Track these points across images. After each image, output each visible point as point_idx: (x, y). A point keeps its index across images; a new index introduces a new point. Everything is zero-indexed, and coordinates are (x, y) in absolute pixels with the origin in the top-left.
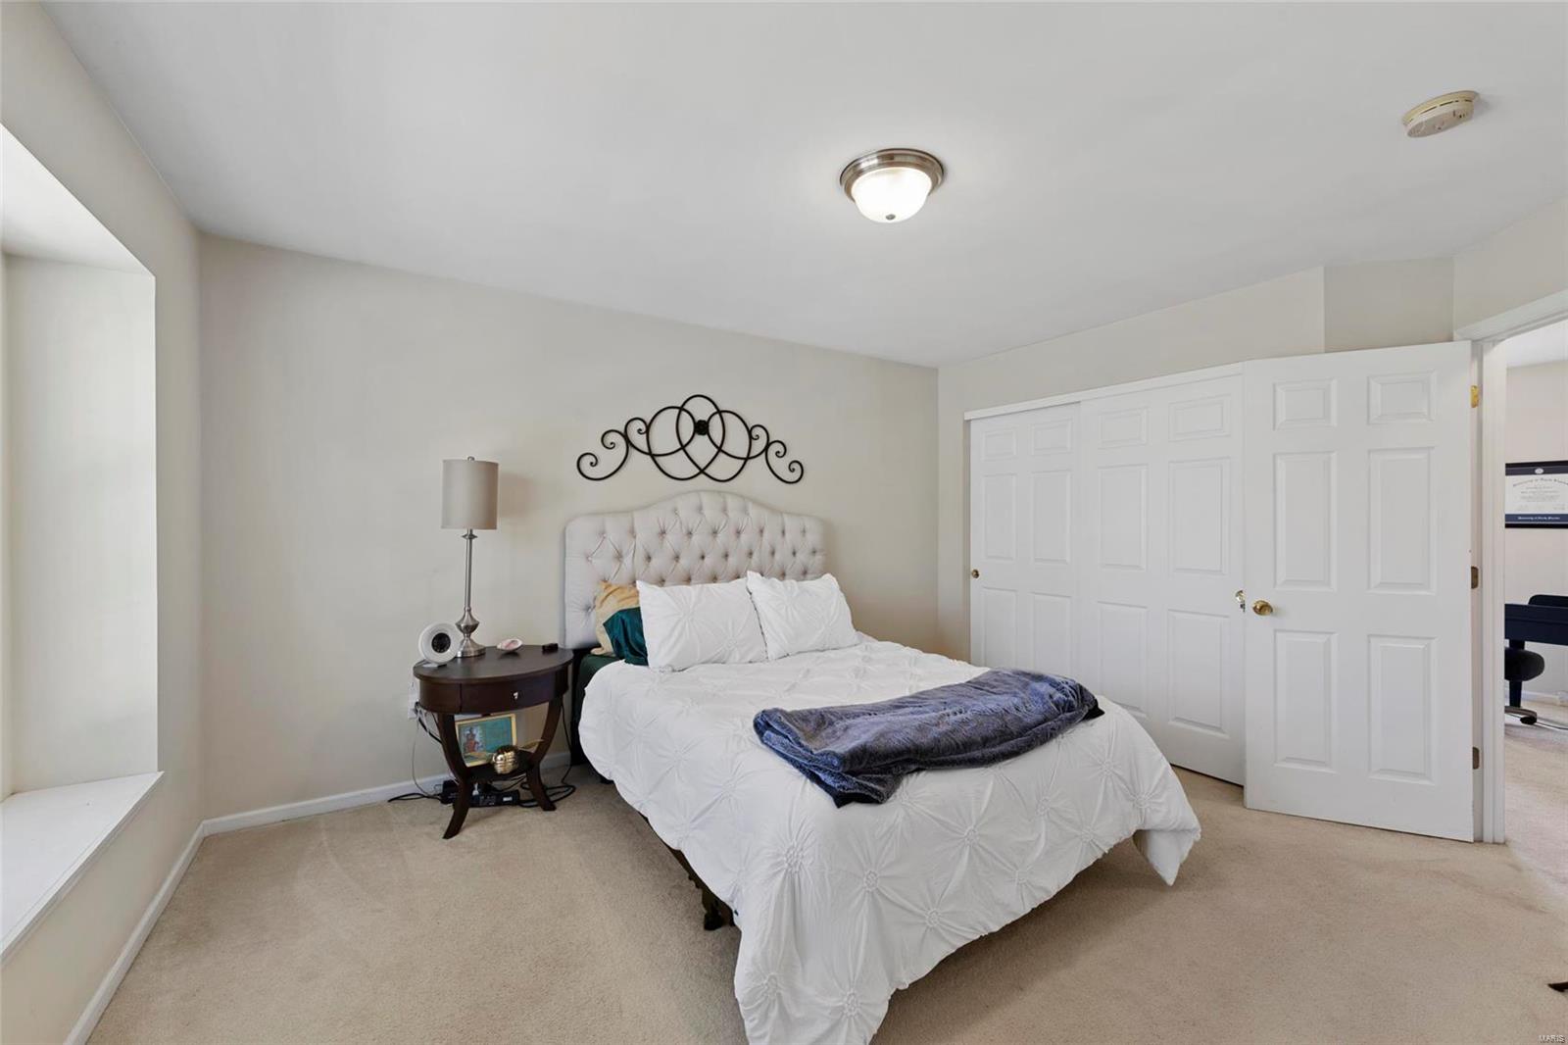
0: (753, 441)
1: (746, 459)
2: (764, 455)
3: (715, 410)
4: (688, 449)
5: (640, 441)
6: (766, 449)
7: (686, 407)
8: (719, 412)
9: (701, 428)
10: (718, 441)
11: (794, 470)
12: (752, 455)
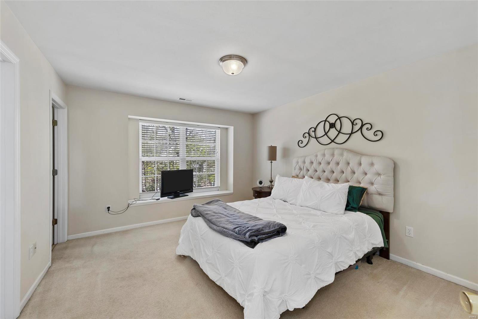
0: (354, 126)
1: (351, 134)
2: (360, 131)
3: (338, 118)
4: (327, 134)
5: (313, 134)
6: (361, 128)
7: (327, 120)
8: (339, 118)
9: (332, 126)
10: (339, 129)
11: (377, 135)
12: (353, 132)
